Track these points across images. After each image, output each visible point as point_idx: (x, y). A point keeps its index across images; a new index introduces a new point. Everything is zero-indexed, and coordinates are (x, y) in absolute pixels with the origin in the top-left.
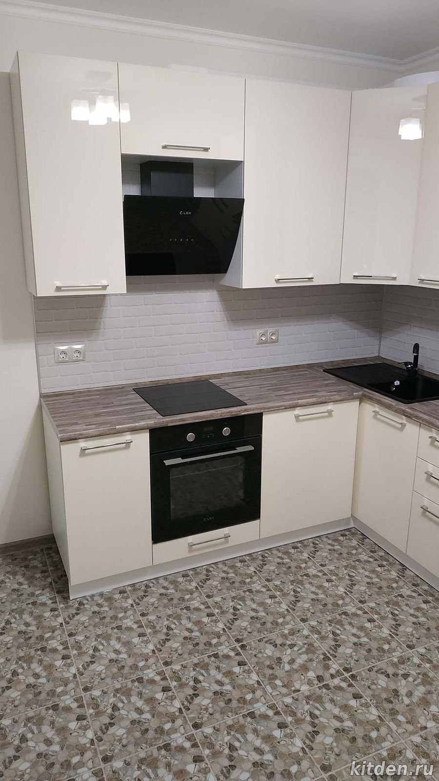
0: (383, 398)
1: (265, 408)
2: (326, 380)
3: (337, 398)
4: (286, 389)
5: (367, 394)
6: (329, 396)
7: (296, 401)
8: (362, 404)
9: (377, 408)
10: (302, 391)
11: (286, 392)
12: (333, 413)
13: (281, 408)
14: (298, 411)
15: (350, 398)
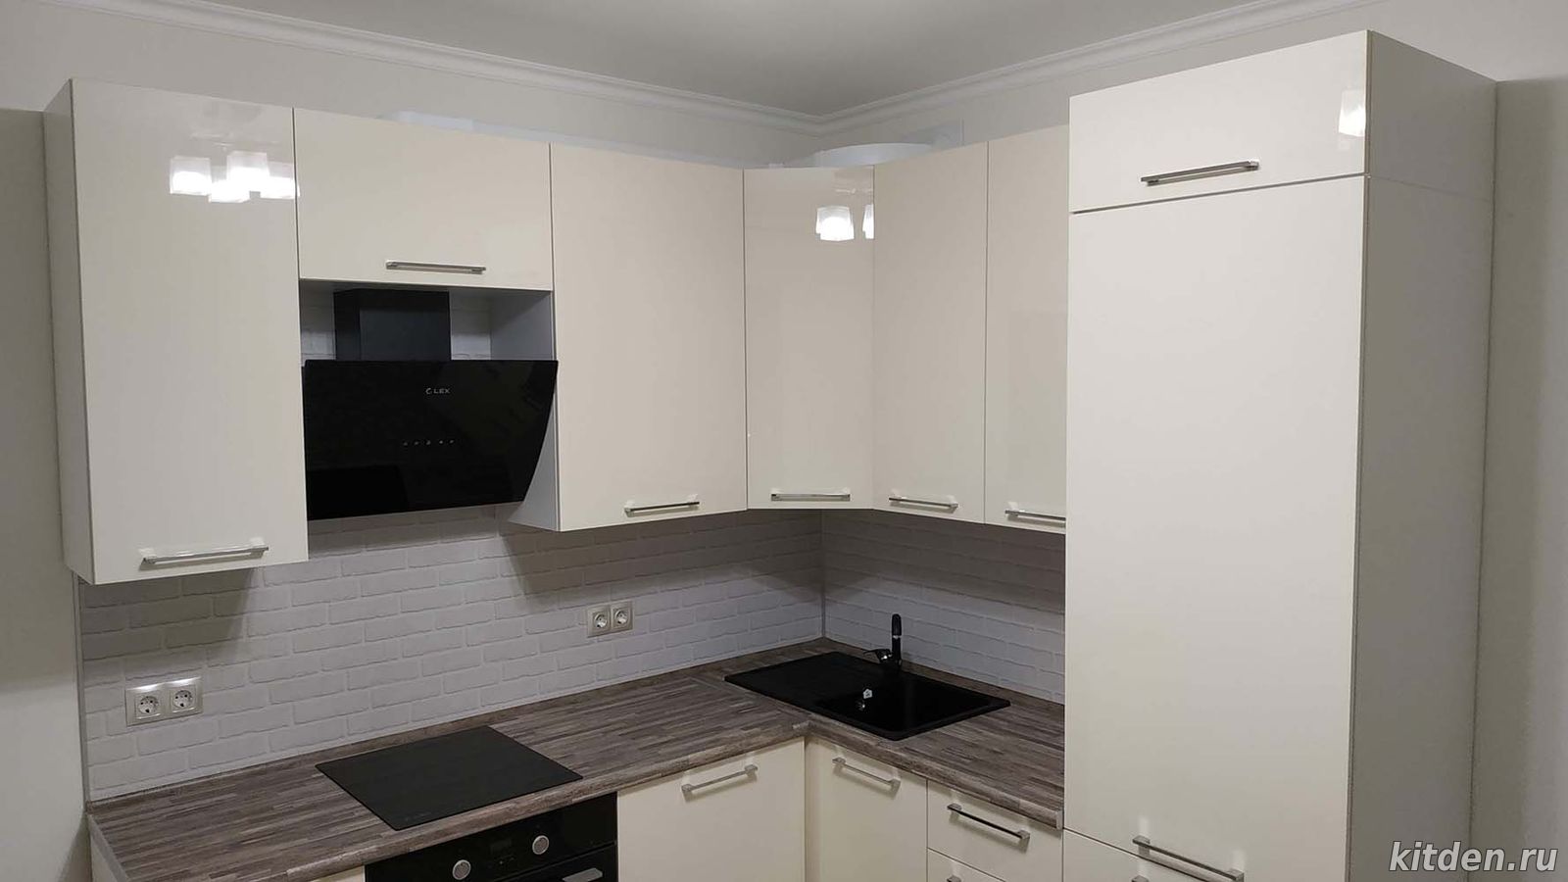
0: (849, 731)
1: (620, 782)
2: (735, 700)
3: (763, 739)
4: (659, 731)
5: (818, 725)
6: (747, 737)
7: (684, 758)
8: (810, 745)
9: (840, 753)
10: (691, 731)
11: (661, 736)
12: (756, 772)
13: (654, 776)
14: (687, 779)
15: (788, 736)
